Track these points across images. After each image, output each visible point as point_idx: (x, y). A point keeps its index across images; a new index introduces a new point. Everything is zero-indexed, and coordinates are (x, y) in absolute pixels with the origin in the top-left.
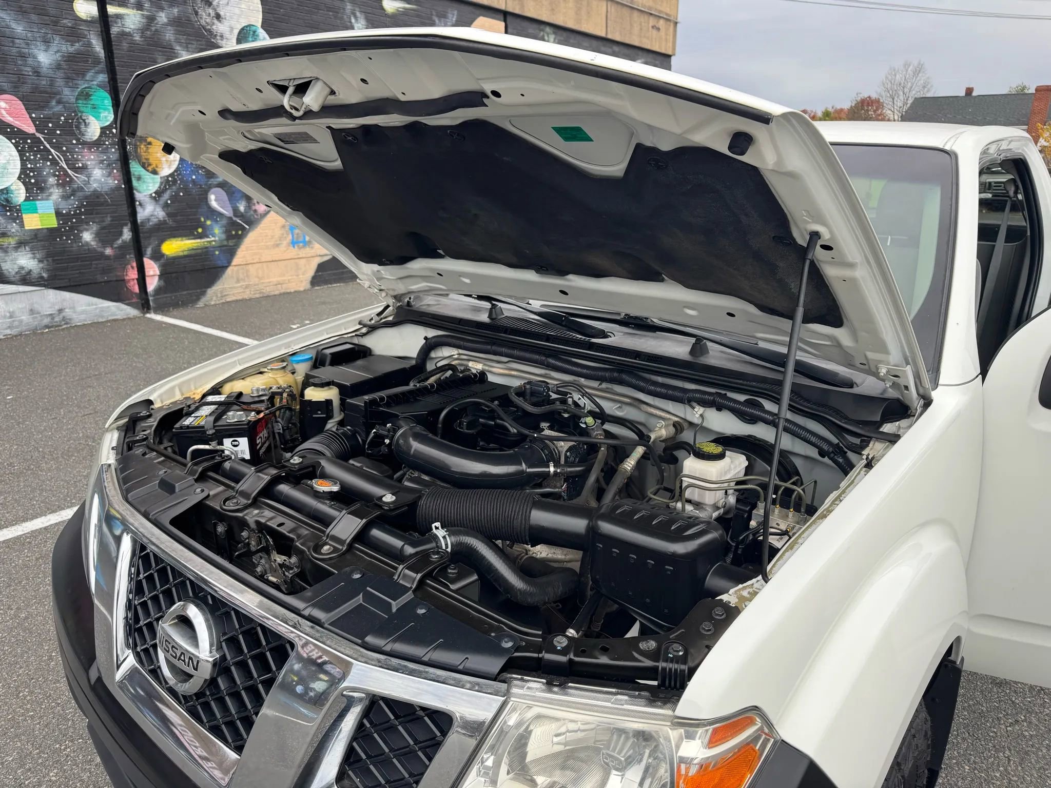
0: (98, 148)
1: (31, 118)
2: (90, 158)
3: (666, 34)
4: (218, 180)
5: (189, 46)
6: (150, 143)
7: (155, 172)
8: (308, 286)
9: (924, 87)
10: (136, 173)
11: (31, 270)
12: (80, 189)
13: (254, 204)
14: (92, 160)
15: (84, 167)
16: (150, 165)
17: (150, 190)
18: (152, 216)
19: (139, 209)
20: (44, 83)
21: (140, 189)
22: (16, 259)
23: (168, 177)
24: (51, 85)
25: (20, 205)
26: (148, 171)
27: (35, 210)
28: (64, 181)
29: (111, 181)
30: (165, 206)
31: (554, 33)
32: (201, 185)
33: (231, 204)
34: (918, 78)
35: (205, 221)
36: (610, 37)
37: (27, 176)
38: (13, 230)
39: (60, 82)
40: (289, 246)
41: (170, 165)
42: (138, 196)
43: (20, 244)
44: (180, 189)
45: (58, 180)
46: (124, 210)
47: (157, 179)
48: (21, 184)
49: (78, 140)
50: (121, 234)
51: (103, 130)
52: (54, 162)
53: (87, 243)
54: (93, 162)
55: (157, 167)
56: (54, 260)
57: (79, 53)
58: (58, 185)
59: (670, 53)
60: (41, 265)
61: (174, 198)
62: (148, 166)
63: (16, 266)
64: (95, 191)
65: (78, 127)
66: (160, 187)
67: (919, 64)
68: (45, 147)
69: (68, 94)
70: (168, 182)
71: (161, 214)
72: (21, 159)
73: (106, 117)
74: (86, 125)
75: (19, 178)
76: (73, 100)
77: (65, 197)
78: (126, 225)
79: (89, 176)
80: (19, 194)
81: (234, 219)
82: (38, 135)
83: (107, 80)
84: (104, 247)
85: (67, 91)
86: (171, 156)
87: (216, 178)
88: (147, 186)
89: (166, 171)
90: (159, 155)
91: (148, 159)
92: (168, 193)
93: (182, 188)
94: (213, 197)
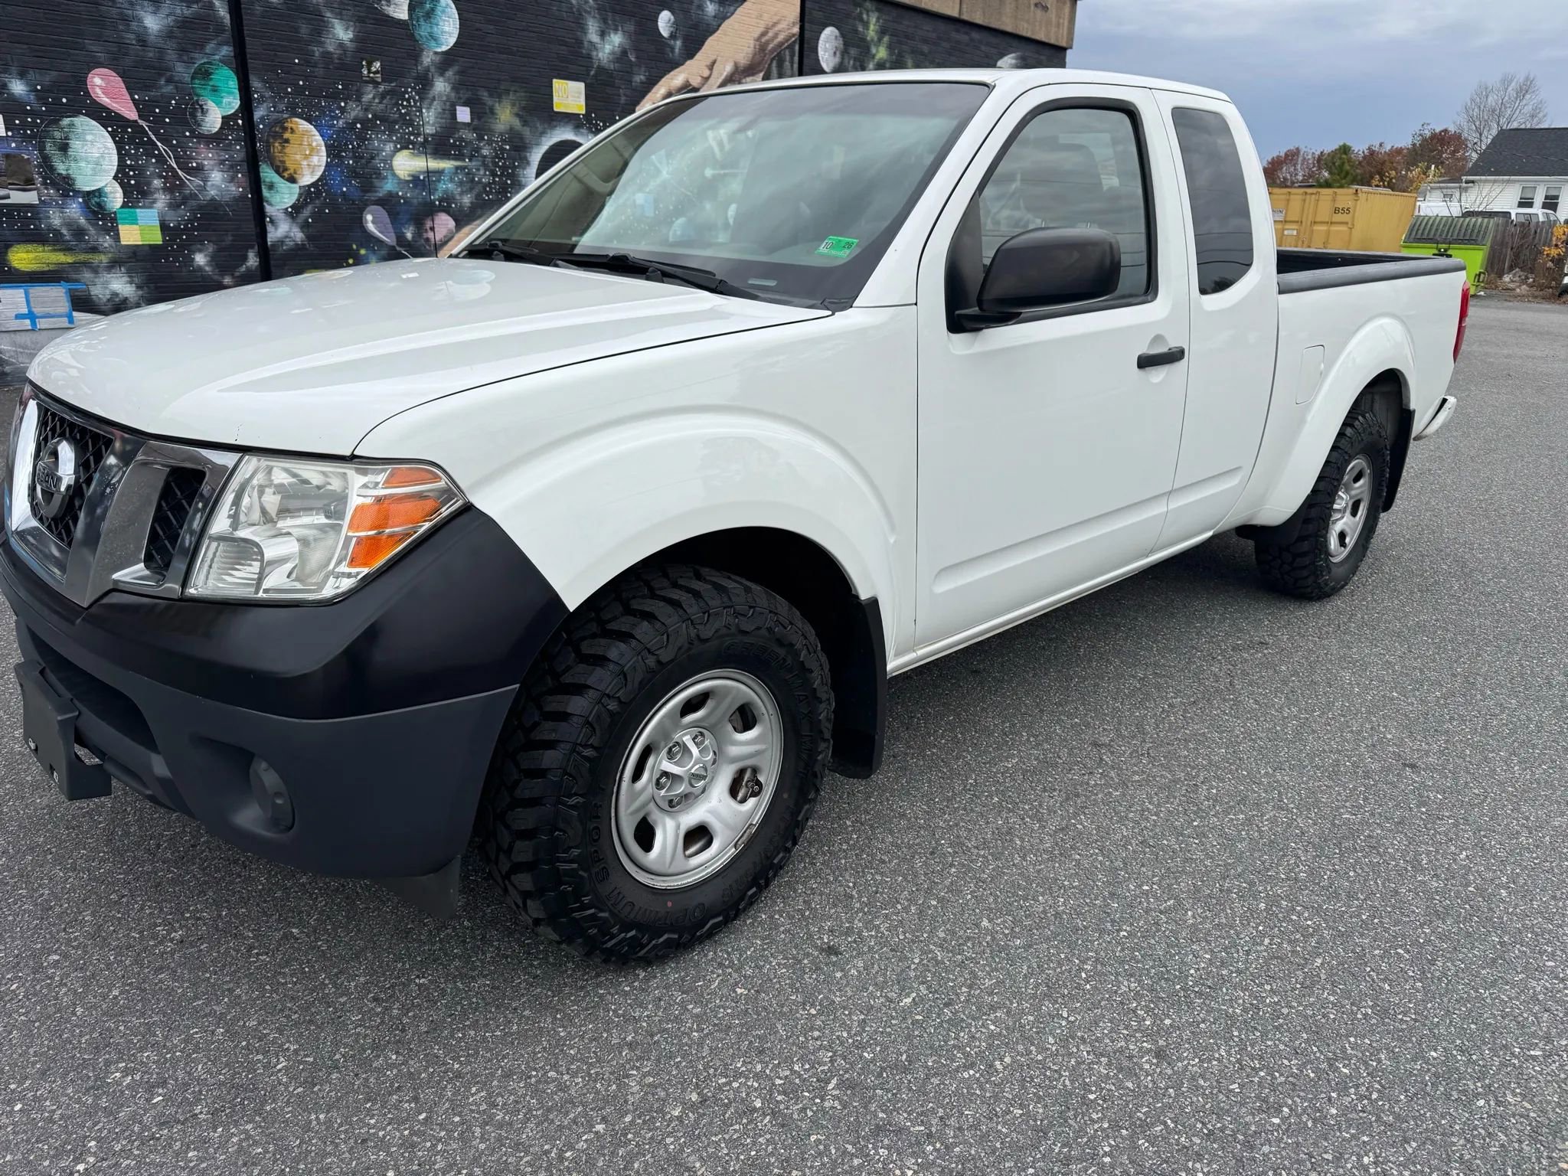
0: (218, 145)
1: (133, 100)
2: (207, 157)
3: (1058, 17)
4: (378, 194)
5: (344, 12)
6: (287, 141)
7: (292, 180)
9: (1533, 116)
10: (267, 180)
11: (126, 299)
12: (194, 196)
13: (426, 231)
14: (210, 159)
15: (200, 169)
16: (286, 169)
17: (285, 203)
18: (286, 237)
19: (270, 228)
20: (151, 55)
21: (273, 200)
22: (107, 283)
23: (309, 186)
24: (161, 59)
25: (115, 213)
26: (283, 177)
27: (134, 221)
28: (174, 186)
29: (234, 189)
30: (304, 226)
31: (878, 10)
32: (353, 201)
33: (394, 228)
34: (1524, 102)
35: (358, 250)
36: (965, 17)
37: (126, 175)
38: (106, 245)
39: (171, 55)
41: (313, 172)
42: (268, 209)
43: (114, 264)
44: (325, 205)
45: (165, 184)
46: (251, 228)
47: (295, 189)
48: (117, 185)
49: (192, 132)
50: (245, 258)
51: (226, 119)
52: (161, 160)
53: (200, 269)
54: (212, 162)
55: (295, 173)
56: (157, 288)
57: (197, 17)
58: (165, 189)
59: (1064, 44)
60: (140, 293)
61: (317, 215)
62: (283, 171)
63: (108, 292)
64: (213, 199)
65: (193, 115)
66: (298, 200)
67: (1527, 79)
68: (149, 138)
69: (183, 72)
70: (309, 194)
71: (298, 235)
72: (119, 153)
73: (230, 103)
74: (204, 112)
75: (115, 178)
76: (188, 79)
77: (174, 206)
78: (252, 247)
79: (205, 180)
80: (116, 198)
81: (398, 249)
82: (141, 122)
83: (232, 54)
84: (222, 276)
85: (180, 67)
86: (315, 160)
87: (376, 192)
88: (282, 197)
89: (307, 179)
90: (298, 157)
91: (283, 162)
92: (310, 208)
93: (328, 204)
94: (369, 217)
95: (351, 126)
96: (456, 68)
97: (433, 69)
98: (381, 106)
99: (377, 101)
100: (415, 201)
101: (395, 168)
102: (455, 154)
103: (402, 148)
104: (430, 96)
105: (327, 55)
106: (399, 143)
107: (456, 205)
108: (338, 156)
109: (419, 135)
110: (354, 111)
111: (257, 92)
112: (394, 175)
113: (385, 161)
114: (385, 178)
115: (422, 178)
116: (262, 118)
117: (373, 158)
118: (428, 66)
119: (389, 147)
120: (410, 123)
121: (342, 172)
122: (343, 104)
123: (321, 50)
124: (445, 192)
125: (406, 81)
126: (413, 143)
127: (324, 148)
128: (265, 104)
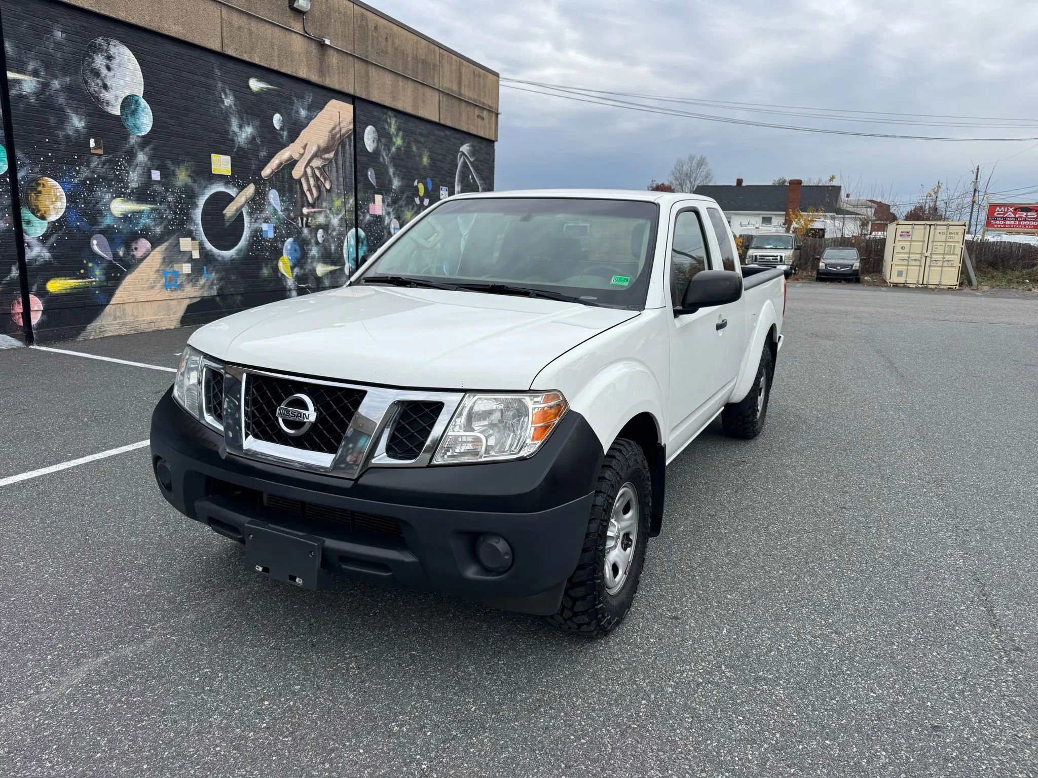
3: (489, 123)
4: (100, 227)
5: (79, 110)
6: (40, 192)
7: (43, 218)
8: (179, 325)
10: (26, 218)
13: (132, 250)
16: (39, 211)
17: (38, 233)
18: (39, 256)
19: (27, 250)
21: (28, 232)
23: (55, 222)
26: (37, 216)
29: (3, 224)
30: (51, 249)
31: (395, 117)
32: (84, 231)
33: (111, 249)
34: (701, 170)
35: (87, 264)
36: (442, 122)
40: (162, 288)
41: (57, 213)
42: (26, 238)
44: (65, 234)
46: (14, 250)
47: (45, 224)
50: (10, 271)
55: (45, 213)
59: (493, 138)
61: (60, 241)
62: (37, 212)
66: (47, 231)
67: (702, 157)
70: (55, 227)
71: (47, 255)
73: (1, 167)
78: (15, 264)
81: (114, 262)
83: (3, 135)
86: (59, 204)
87: (98, 225)
88: (36, 229)
89: (53, 217)
90: (47, 203)
91: (37, 206)
92: (55, 236)
93: (67, 233)
94: (95, 242)
95: (83, 182)
96: (151, 146)
97: (136, 147)
98: (103, 170)
99: (100, 166)
100: (125, 231)
101: (112, 209)
102: (151, 201)
103: (116, 197)
104: (135, 163)
105: (67, 137)
106: (115, 194)
107: (152, 233)
108: (74, 202)
109: (127, 188)
110: (85, 173)
111: (20, 160)
112: (111, 214)
113: (105, 205)
114: (105, 216)
115: (129, 216)
116: (23, 178)
117: (97, 203)
118: (133, 145)
119: (108, 196)
120: (122, 181)
121: (77, 212)
122: (77, 168)
123: (63, 133)
124: (145, 224)
125: (119, 153)
126: (123, 193)
127: (65, 197)
128: (25, 168)
